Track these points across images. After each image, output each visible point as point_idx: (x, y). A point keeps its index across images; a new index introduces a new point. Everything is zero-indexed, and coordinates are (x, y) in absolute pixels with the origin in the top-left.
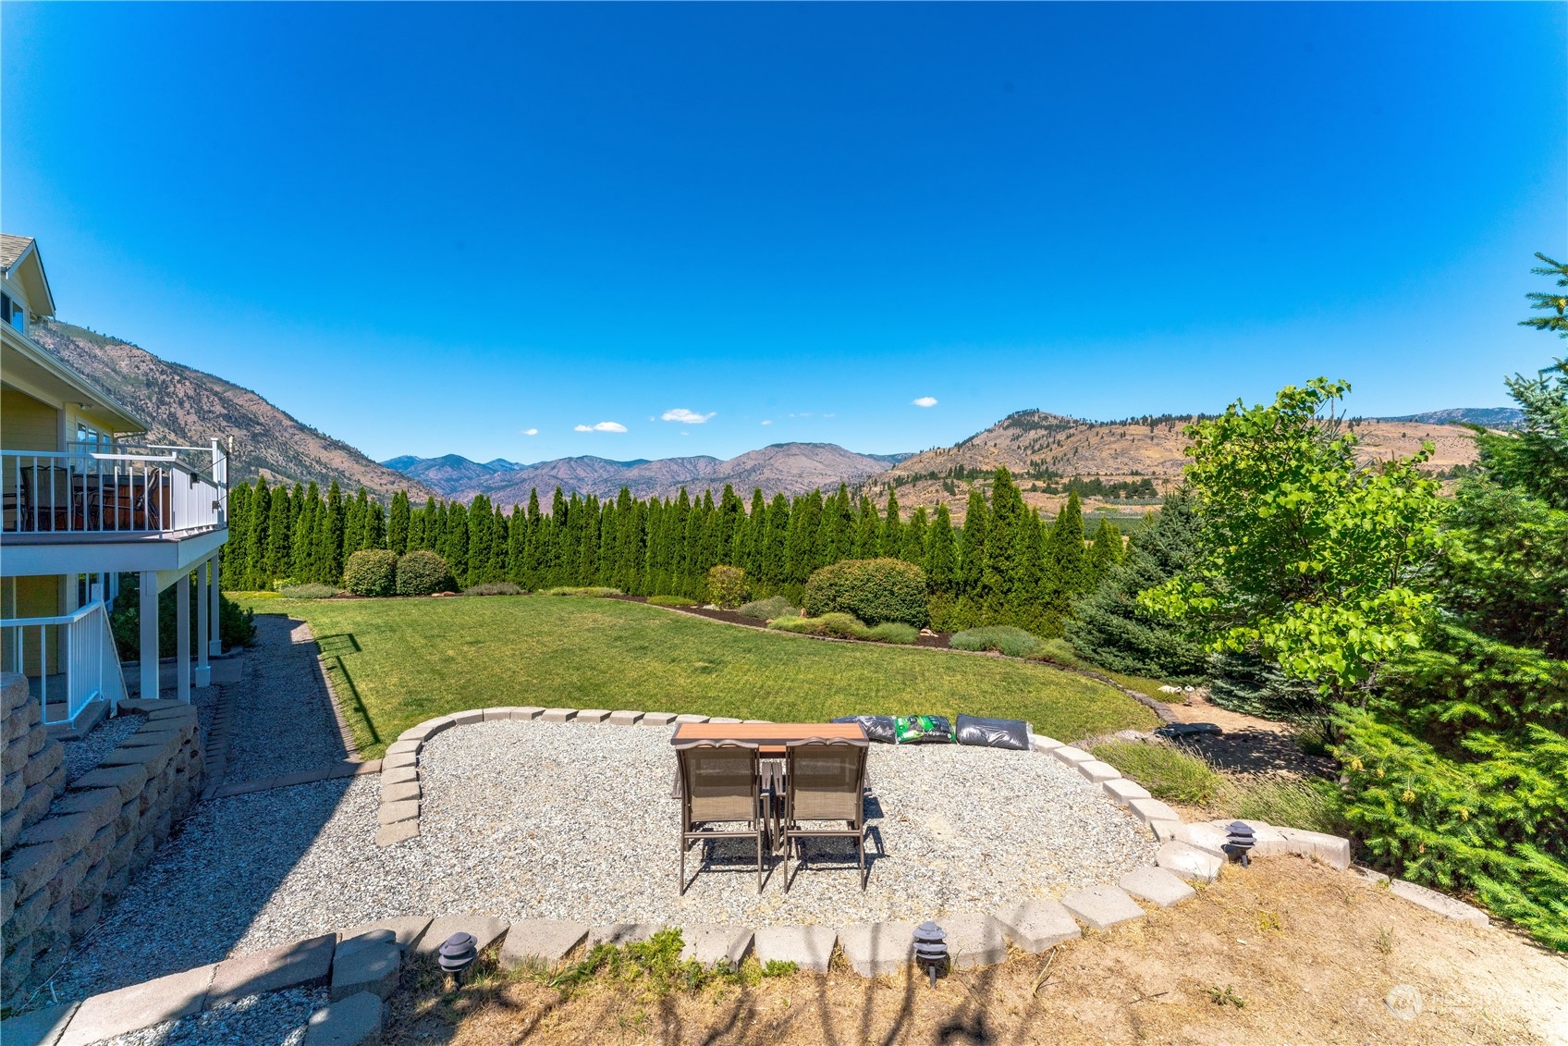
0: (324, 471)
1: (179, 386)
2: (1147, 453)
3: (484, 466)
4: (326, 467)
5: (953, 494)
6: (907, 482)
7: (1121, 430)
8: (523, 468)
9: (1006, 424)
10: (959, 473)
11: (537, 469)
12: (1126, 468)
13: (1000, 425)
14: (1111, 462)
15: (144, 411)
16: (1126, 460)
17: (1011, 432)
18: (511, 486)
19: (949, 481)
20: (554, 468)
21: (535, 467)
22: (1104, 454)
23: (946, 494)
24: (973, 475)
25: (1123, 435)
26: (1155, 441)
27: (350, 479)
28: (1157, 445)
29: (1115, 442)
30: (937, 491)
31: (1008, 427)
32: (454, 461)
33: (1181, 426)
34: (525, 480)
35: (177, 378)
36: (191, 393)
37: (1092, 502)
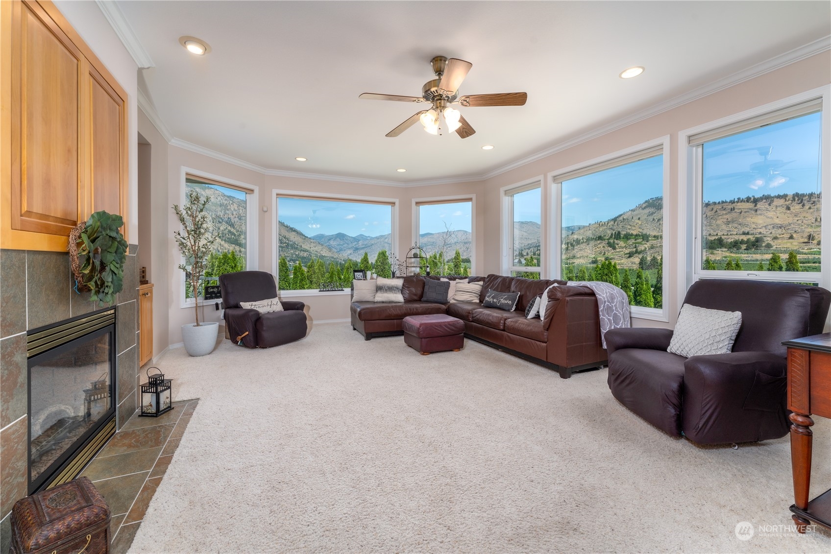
0: (287, 242)
1: (232, 205)
2: (753, 220)
3: (354, 238)
4: (288, 240)
5: (614, 248)
6: (583, 242)
7: (731, 206)
8: (372, 238)
9: (644, 206)
10: (618, 236)
11: (378, 239)
12: (736, 230)
13: (640, 207)
14: (724, 227)
15: (219, 217)
16: (736, 225)
17: (647, 211)
18: (367, 247)
19: (611, 241)
20: (386, 238)
21: (377, 238)
22: (719, 222)
23: (610, 249)
24: (627, 237)
25: (733, 209)
26: (759, 212)
27: (297, 245)
28: (761, 214)
29: (726, 214)
30: (604, 247)
31: (645, 208)
32: (341, 236)
33: (777, 202)
34: (373, 244)
35: (231, 202)
36: (236, 208)
37: (720, 252)
